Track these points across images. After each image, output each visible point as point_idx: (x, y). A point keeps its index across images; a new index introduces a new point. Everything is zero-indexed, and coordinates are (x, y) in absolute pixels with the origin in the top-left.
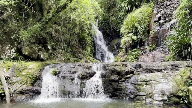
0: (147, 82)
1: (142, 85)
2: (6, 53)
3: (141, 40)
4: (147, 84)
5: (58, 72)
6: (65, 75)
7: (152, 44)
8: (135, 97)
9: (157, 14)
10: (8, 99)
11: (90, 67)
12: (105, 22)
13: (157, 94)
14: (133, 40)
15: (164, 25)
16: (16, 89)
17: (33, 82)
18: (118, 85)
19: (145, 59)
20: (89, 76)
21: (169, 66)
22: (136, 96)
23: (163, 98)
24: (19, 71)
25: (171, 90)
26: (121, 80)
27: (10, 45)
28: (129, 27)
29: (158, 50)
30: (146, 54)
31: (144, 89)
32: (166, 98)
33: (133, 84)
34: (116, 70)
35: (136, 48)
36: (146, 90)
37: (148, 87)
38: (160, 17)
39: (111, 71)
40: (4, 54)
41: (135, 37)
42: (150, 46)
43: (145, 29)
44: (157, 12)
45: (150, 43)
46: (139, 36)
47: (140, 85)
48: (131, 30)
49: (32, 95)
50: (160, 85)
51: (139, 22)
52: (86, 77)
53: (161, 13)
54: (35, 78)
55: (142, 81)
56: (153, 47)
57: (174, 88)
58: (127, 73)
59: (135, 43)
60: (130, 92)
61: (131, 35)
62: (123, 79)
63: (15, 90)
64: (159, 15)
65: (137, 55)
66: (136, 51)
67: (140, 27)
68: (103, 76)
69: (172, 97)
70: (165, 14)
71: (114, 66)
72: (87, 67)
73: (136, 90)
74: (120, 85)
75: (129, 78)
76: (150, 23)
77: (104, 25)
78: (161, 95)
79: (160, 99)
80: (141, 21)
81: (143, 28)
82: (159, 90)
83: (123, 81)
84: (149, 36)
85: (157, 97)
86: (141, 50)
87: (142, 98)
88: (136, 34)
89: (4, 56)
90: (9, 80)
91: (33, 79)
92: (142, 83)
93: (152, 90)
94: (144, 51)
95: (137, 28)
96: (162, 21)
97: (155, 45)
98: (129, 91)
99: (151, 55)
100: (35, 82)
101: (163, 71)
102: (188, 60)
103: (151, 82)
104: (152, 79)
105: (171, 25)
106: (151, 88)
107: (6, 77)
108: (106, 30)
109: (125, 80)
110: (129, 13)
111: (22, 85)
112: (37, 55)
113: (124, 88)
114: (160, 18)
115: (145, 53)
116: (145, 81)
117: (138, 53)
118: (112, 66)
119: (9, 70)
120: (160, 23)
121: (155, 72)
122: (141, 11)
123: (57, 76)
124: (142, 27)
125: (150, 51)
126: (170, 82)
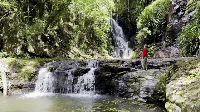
0: (137, 78)
1: (132, 82)
2: (12, 51)
3: (157, 34)
4: (136, 81)
5: (54, 69)
6: (59, 71)
7: (169, 39)
8: (124, 94)
9: (175, 6)
10: (5, 92)
11: (86, 63)
12: (125, 16)
13: (143, 91)
14: (148, 35)
15: (182, 17)
16: (14, 83)
17: (31, 77)
18: (110, 82)
19: (160, 55)
20: (82, 73)
21: (167, 63)
22: (126, 93)
23: (148, 96)
24: (19, 67)
25: (155, 88)
26: (113, 77)
27: (16, 43)
28: (144, 21)
29: (175, 45)
30: (162, 50)
31: (133, 85)
32: (150, 96)
33: (124, 80)
34: (109, 66)
35: (152, 44)
36: (135, 87)
37: (137, 84)
38: (179, 8)
39: (105, 67)
40: (10, 52)
41: (149, 32)
42: (167, 41)
43: (162, 23)
44: (175, 4)
45: (166, 38)
46: (155, 30)
47: (130, 82)
48: (146, 24)
49: (28, 90)
50: (147, 82)
51: (155, 15)
52: (79, 73)
53: (180, 4)
54: (32, 74)
55: (132, 78)
56: (170, 42)
57: (157, 85)
58: (122, 70)
59: (150, 38)
60: (120, 89)
61: (145, 29)
62: (116, 76)
63: (13, 85)
64: (177, 7)
65: (153, 51)
66: (151, 46)
67: (156, 20)
68: (96, 73)
69: (156, 94)
70: (184, 5)
71: (108, 63)
72: (83, 63)
73: (126, 86)
74: (112, 81)
75: (122, 74)
76: (167, 16)
77: (124, 19)
78: (146, 92)
79: (145, 96)
80: (158, 14)
81: (159, 22)
82: (144, 87)
83: (116, 78)
84: (166, 30)
85: (143, 94)
86: (158, 45)
87: (130, 94)
88: (151, 28)
89: (11, 54)
90: (9, 75)
91: (31, 75)
92: (132, 79)
93: (140, 87)
94: (160, 47)
95: (153, 22)
96: (180, 13)
97: (172, 40)
98: (120, 87)
99: (167, 51)
100: (32, 77)
101: (161, 67)
102: (194, 56)
103: (139, 79)
104: (142, 76)
105: (189, 17)
106: (139, 85)
107: (7, 72)
108: (127, 24)
109: (118, 77)
110: (147, 6)
111: (20, 80)
112: (42, 52)
113: (115, 84)
114: (178, 10)
115: (161, 48)
116: (135, 78)
117: (153, 49)
118: (107, 62)
119: (11, 66)
120: (178, 15)
121: (152, 69)
122: (158, 3)
123: (52, 72)
124: (158, 20)
125: (166, 46)
126: (156, 79)
